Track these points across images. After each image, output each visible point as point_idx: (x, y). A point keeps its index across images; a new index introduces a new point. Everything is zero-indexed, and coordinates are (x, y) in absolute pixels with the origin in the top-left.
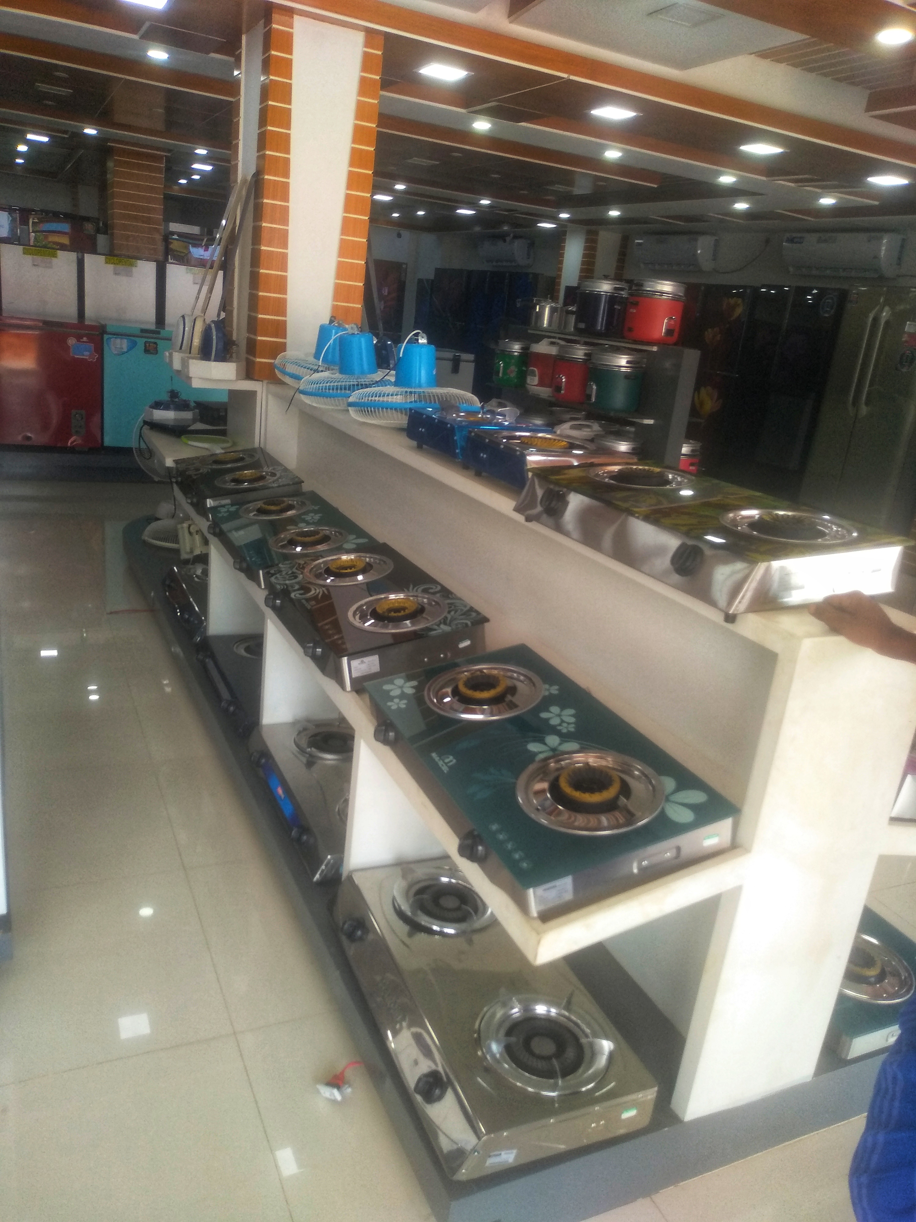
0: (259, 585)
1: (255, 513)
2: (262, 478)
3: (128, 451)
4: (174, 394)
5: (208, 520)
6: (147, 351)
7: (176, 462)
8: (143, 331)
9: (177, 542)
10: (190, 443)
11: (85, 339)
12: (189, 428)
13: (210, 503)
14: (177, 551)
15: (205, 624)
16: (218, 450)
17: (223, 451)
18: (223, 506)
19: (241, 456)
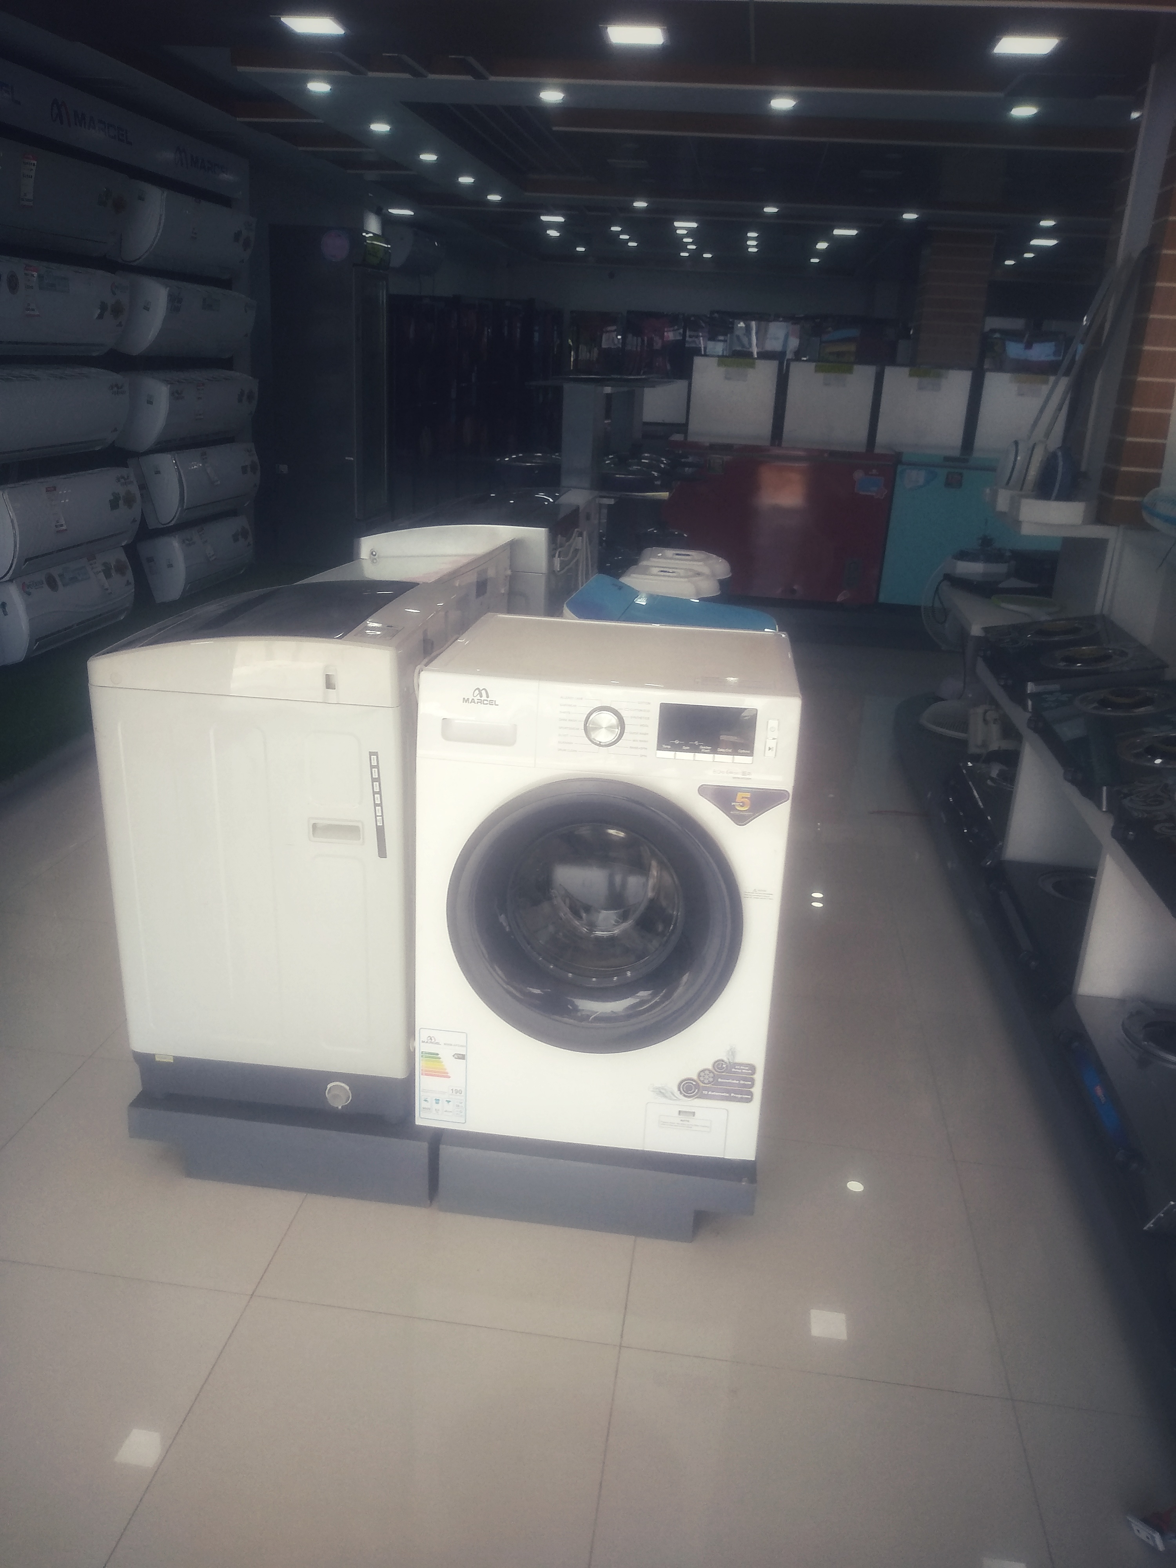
0: (1099, 806)
1: (1096, 705)
2: (1107, 658)
3: (914, 610)
4: (986, 541)
5: (1025, 708)
6: (948, 484)
7: (986, 629)
8: (947, 459)
9: (965, 730)
10: (1003, 605)
11: (874, 471)
12: (1000, 586)
13: (1031, 687)
14: (964, 743)
15: (1000, 844)
16: (1042, 615)
17: (1048, 618)
18: (1051, 693)
19: (1076, 625)
